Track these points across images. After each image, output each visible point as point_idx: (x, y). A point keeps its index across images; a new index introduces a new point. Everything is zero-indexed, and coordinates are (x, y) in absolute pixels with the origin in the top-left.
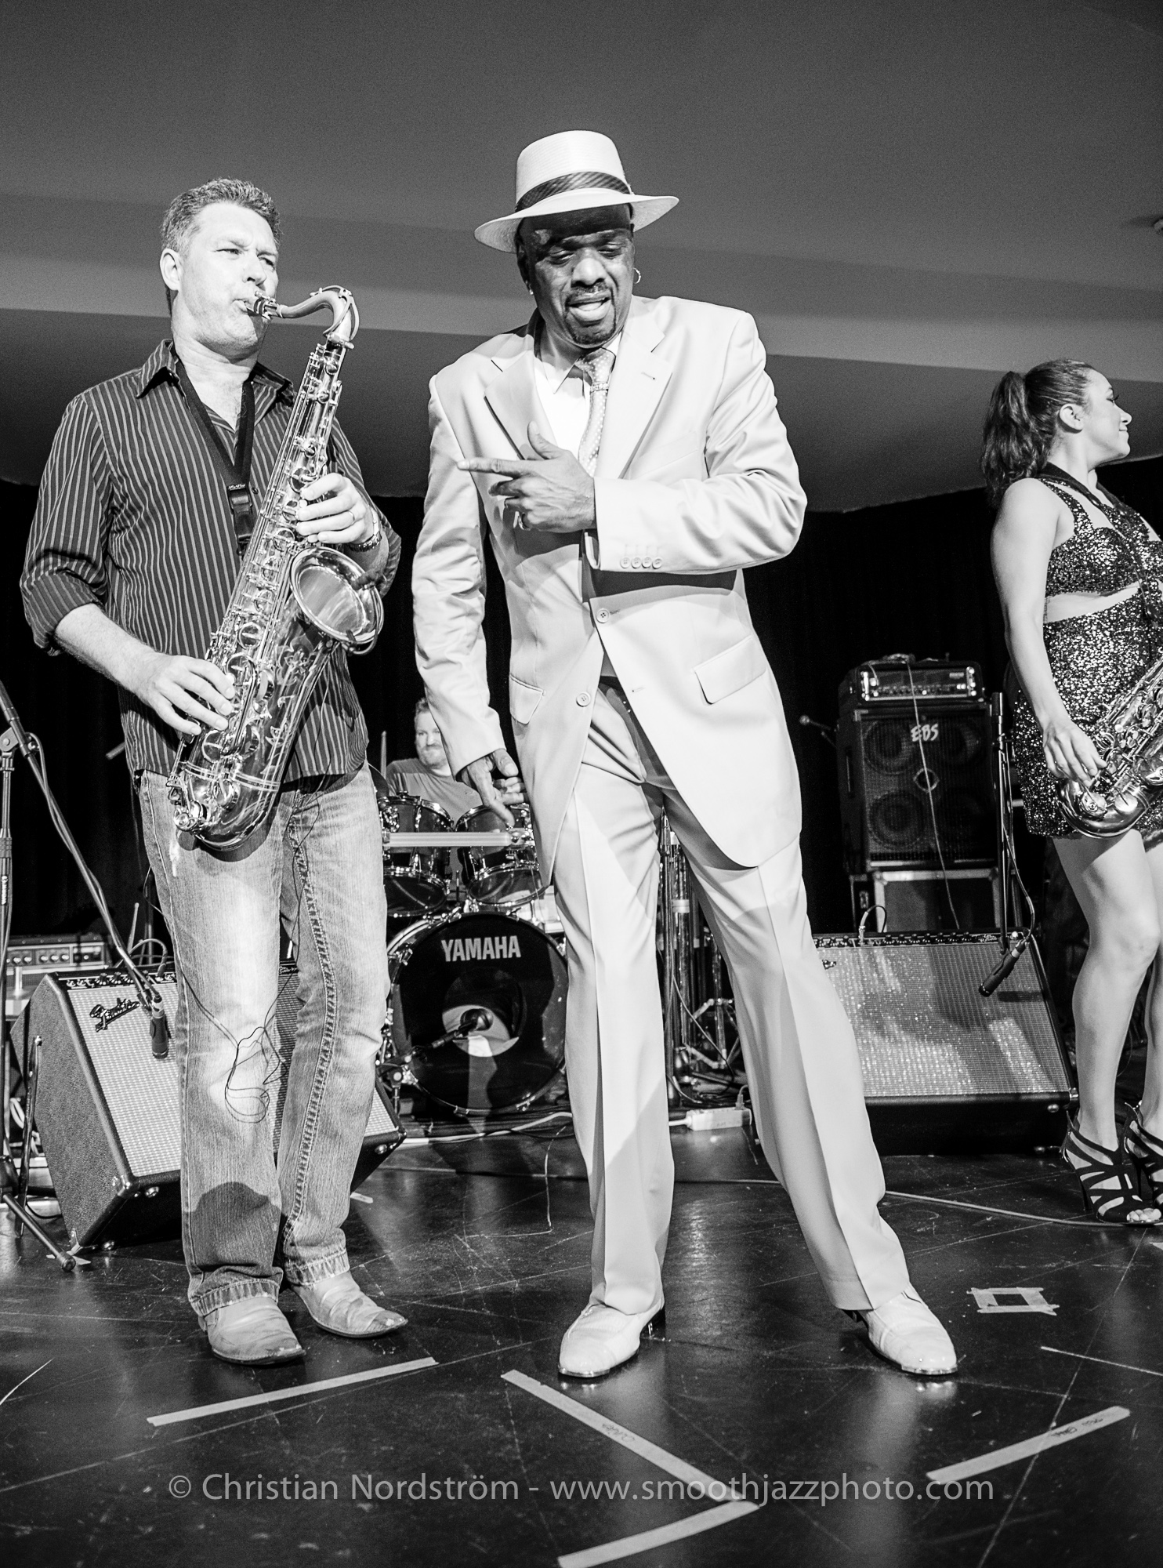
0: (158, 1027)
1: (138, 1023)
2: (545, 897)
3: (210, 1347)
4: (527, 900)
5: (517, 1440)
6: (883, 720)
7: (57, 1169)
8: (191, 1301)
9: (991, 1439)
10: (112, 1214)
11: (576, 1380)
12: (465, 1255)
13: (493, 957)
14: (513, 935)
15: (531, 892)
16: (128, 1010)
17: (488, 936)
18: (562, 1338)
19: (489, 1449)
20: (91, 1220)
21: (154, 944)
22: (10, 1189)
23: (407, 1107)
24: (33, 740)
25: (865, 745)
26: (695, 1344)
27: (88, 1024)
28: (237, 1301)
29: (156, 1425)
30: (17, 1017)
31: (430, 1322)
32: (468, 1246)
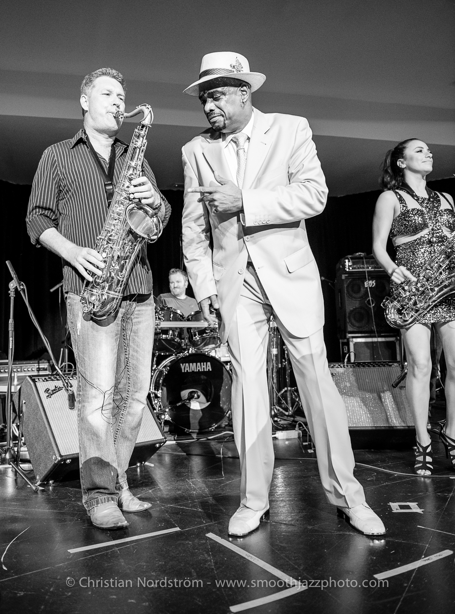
0: (71, 397)
1: (63, 396)
2: (221, 347)
3: (91, 522)
4: (214, 348)
5: (212, 560)
6: (353, 279)
7: (31, 452)
8: (84, 504)
9: (399, 562)
10: (53, 470)
11: (235, 537)
12: (190, 487)
13: (200, 370)
14: (209, 362)
15: (215, 345)
16: (59, 390)
17: (199, 362)
18: (229, 520)
19: (201, 564)
20: (45, 472)
21: (68, 364)
22: (13, 460)
23: (167, 429)
24: (22, 284)
25: (346, 288)
26: (281, 523)
27: (43, 395)
28: (102, 504)
29: (71, 553)
30: (16, 393)
31: (177, 513)
32: (191, 484)
